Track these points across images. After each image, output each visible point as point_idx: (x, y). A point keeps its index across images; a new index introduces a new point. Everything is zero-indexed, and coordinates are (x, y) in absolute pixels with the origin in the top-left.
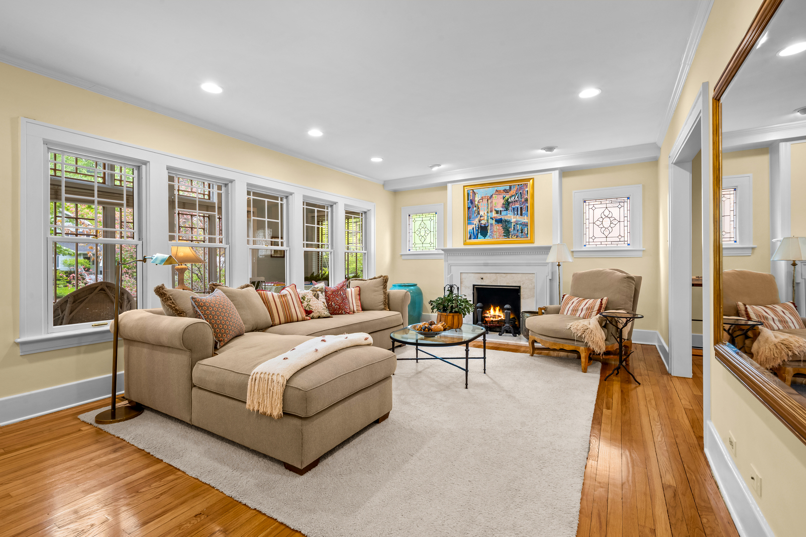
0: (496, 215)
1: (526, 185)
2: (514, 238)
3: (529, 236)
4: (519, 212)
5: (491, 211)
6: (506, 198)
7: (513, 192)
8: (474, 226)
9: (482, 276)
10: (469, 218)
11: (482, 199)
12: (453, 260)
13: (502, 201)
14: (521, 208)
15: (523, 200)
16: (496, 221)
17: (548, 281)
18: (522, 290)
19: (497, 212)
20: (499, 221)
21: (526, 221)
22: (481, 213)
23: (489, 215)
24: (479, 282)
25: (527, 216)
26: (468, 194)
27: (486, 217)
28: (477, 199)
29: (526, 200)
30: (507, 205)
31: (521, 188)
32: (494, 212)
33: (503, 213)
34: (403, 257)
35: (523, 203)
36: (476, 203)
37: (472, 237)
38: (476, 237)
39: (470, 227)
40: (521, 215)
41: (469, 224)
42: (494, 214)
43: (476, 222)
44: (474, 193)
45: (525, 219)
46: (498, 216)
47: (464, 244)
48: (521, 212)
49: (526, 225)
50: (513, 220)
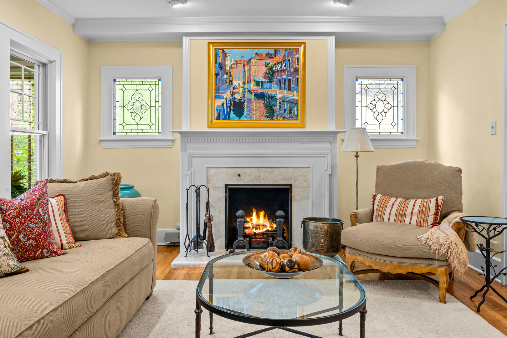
0: (255, 88)
1: (297, 51)
2: (280, 121)
3: (300, 117)
4: (287, 86)
5: (249, 82)
6: (270, 65)
7: (279, 58)
8: (224, 101)
9: (239, 171)
10: (217, 89)
11: (236, 63)
12: (194, 148)
13: (264, 69)
14: (290, 80)
15: (292, 70)
16: (256, 95)
17: (327, 177)
18: (294, 190)
19: (257, 83)
20: (260, 96)
21: (295, 98)
22: (235, 83)
23: (246, 86)
24: (234, 181)
25: (298, 92)
26: (216, 55)
27: (241, 89)
28: (229, 63)
29: (297, 70)
30: (271, 75)
31: (289, 54)
32: (253, 83)
33: (265, 86)
34: (103, 144)
35: (292, 74)
36: (228, 68)
37: (222, 116)
38: (227, 117)
39: (218, 103)
40: (290, 89)
41: (217, 97)
42: (253, 87)
43: (227, 95)
44: (225, 55)
45: (294, 96)
46: (259, 90)
47: (209, 127)
48: (289, 85)
49: (296, 103)
50: (279, 96)
